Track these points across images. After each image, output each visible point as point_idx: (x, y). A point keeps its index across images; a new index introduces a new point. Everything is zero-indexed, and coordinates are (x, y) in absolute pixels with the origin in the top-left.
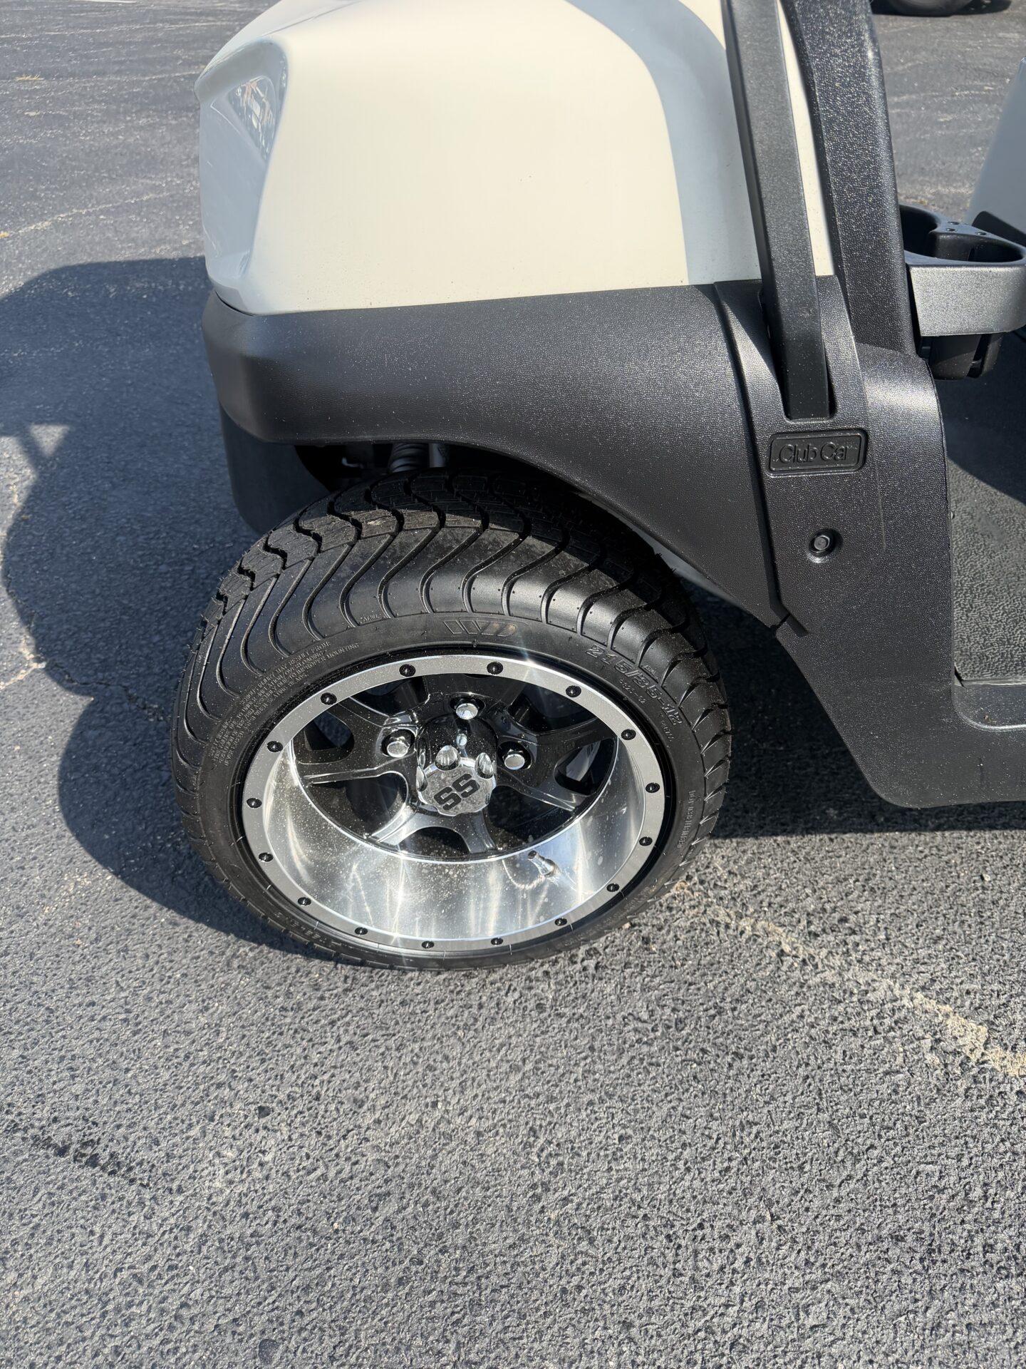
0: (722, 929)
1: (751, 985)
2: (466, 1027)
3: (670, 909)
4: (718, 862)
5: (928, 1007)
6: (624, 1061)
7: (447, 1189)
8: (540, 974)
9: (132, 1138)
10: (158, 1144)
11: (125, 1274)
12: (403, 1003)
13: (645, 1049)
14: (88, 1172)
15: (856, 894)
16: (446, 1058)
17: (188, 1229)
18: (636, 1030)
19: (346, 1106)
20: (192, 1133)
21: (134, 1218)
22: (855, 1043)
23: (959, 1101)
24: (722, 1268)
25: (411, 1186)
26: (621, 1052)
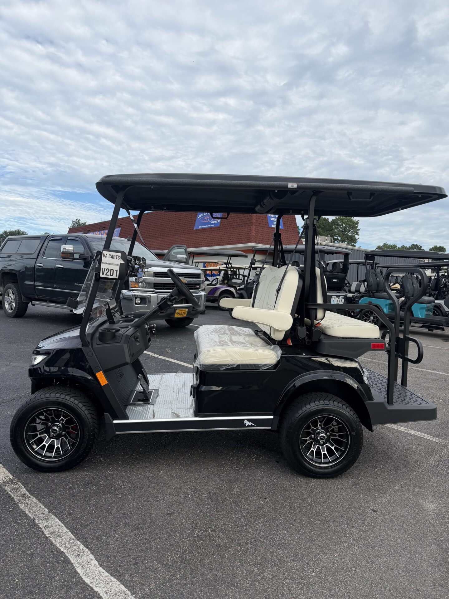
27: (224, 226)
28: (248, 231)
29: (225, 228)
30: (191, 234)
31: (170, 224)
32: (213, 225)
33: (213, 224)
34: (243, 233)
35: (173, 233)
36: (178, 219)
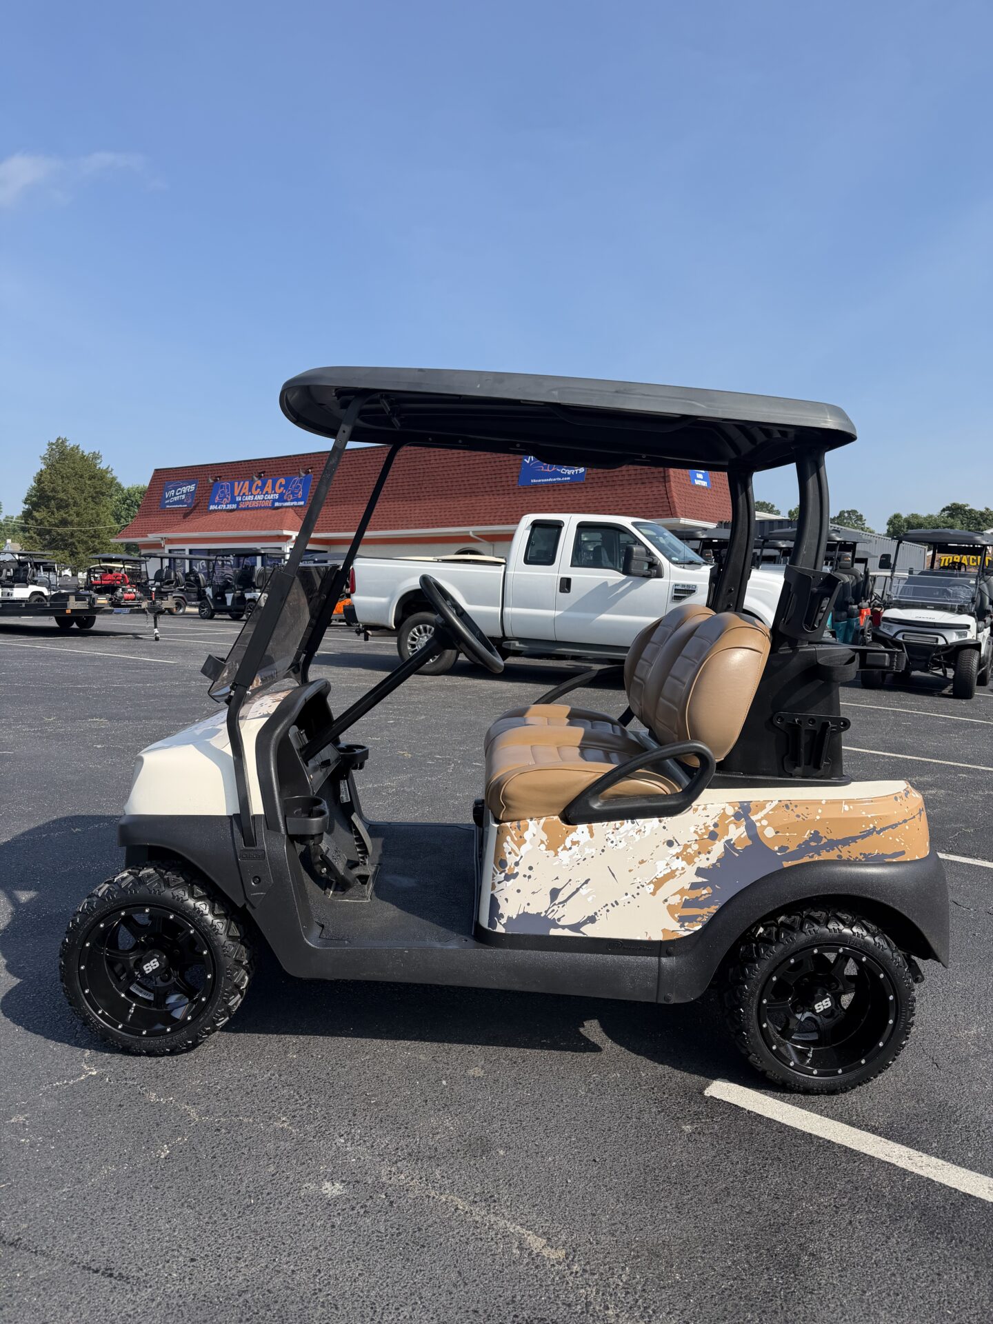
0: (431, 1199)
1: (438, 1220)
2: (295, 1233)
3: (407, 1190)
4: (437, 1172)
5: (521, 1232)
6: (369, 1247)
7: (273, 1290)
8: (336, 1214)
9: (129, 1268)
10: (141, 1270)
11: (123, 1314)
12: (266, 1223)
13: (379, 1243)
14: (109, 1279)
15: (501, 1186)
16: (284, 1244)
17: (153, 1300)
18: (377, 1236)
19: (233, 1260)
20: (158, 1267)
21: (128, 1296)
22: (480, 1244)
23: (522, 1266)
24: (393, 1319)
25: (258, 1288)
26: (368, 1244)
27: (596, 480)
28: (661, 492)
29: (600, 484)
30: (511, 495)
31: (453, 472)
32: (569, 478)
33: (567, 475)
34: (650, 497)
35: (464, 491)
36: (471, 462)
